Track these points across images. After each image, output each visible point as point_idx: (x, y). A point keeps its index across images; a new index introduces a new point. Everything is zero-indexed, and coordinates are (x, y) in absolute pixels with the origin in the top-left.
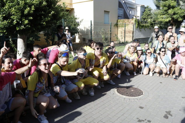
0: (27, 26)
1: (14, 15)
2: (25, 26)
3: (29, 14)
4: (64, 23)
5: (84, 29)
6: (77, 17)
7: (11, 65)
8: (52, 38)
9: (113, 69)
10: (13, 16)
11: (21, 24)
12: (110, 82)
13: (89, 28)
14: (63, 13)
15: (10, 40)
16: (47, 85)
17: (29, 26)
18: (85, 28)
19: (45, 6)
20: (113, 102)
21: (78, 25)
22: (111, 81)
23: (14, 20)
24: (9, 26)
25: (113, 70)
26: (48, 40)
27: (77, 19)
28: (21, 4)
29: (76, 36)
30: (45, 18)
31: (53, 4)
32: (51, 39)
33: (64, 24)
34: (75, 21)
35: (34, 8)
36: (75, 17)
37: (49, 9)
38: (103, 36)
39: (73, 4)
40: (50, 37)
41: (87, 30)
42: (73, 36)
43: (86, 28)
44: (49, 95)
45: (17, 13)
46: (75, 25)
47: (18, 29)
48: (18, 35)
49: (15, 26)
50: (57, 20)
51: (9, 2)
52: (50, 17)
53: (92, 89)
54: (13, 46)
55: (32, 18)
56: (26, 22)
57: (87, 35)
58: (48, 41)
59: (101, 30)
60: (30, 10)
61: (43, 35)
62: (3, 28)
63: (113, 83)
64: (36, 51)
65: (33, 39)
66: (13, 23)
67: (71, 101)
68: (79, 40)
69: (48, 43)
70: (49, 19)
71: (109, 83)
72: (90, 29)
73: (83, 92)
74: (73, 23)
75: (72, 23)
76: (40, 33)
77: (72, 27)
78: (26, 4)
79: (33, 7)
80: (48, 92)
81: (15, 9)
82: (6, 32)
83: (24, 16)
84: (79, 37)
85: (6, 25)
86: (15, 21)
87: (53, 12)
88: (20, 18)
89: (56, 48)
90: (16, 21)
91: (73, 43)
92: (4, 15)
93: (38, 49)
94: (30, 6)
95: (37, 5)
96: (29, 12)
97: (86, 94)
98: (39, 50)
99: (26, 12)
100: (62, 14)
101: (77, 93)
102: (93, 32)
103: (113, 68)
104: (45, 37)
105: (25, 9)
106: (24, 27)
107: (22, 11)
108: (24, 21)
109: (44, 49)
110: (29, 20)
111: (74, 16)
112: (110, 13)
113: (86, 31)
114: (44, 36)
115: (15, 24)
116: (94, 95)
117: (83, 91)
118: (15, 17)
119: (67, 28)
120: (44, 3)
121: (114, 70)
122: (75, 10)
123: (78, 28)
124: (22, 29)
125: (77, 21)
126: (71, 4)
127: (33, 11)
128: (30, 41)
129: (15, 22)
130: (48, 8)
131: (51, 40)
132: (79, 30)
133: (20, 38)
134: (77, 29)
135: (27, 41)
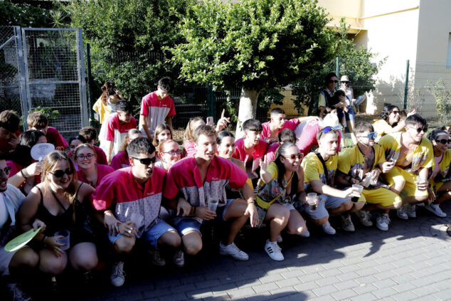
0: (262, 73)
1: (239, 52)
2: (258, 73)
3: (267, 51)
4: (340, 66)
5: (388, 81)
6: (372, 52)
7: (230, 149)
8: (309, 99)
9: (443, 178)
10: (238, 54)
11: (252, 70)
12: (435, 209)
13: (401, 80)
14: (339, 44)
15: (228, 99)
16: (289, 192)
17: (266, 74)
18: (392, 78)
19: (299, 33)
20: (431, 251)
21: (375, 70)
22: (437, 207)
23: (239, 63)
24: (229, 73)
25: (444, 180)
26: (301, 103)
27: (373, 56)
28: (255, 31)
29: (368, 96)
30: (297, 57)
31: (317, 27)
32: (307, 102)
33: (339, 70)
34: (367, 60)
35: (278, 38)
36: (368, 51)
37: (306, 39)
38: (438, 101)
40: (306, 98)
41: (398, 83)
42: (360, 97)
43: (395, 80)
44: (292, 207)
45: (246, 48)
46: (366, 71)
47: (245, 78)
48: (243, 91)
49: (240, 74)
50: (323, 61)
51: (233, 30)
52: (308, 56)
53: (387, 215)
54: (232, 110)
55: (272, 58)
56: (262, 65)
57: (396, 95)
58: (300, 106)
59: (434, 85)
60: (271, 41)
61: (291, 92)
62: (220, 77)
63: (442, 213)
64: (276, 121)
65: (271, 99)
66: (237, 67)
67: (333, 231)
68: (376, 108)
69: (300, 110)
70: (306, 59)
71: (432, 210)
72: (404, 81)
73: (364, 219)
74: (362, 66)
75: (359, 65)
76: (285, 88)
77: (358, 75)
78: (263, 30)
79: (276, 35)
80: (290, 203)
81: (242, 41)
82: (222, 85)
83: (257, 54)
84: (375, 101)
85: (223, 71)
86: (241, 63)
87: (315, 44)
88: (250, 57)
89: (316, 123)
90: (243, 64)
91: (358, 114)
92: (223, 54)
93: (280, 115)
94: (270, 35)
95: (283, 31)
96: (267, 47)
97: (370, 224)
98: (281, 119)
99: (262, 46)
100: (336, 46)
101: (350, 218)
102: (412, 89)
103: (444, 176)
104: (295, 98)
105: (261, 41)
106: (257, 75)
107: (255, 45)
108: (257, 63)
109: (291, 120)
110: (268, 63)
111: (366, 50)
113: (395, 84)
114: (292, 94)
115: (240, 69)
116: (387, 229)
117: (364, 217)
118: (242, 56)
119: (344, 78)
120: (297, 27)
121: (447, 181)
122: (370, 35)
123: (374, 77)
124: (252, 78)
125: (372, 60)
126: (361, 20)
127: (276, 44)
128: (265, 102)
129: (240, 66)
130: (305, 36)
131: (307, 104)
132: (377, 83)
133: (245, 97)
134: (372, 80)
135: (258, 102)
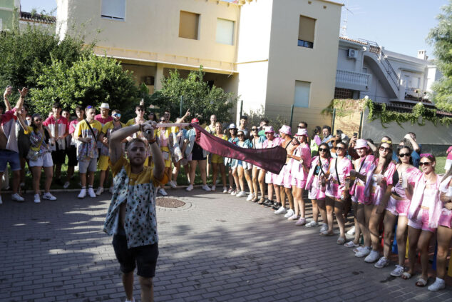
39: (238, 65)
112: (311, 85)
126: (234, 65)
